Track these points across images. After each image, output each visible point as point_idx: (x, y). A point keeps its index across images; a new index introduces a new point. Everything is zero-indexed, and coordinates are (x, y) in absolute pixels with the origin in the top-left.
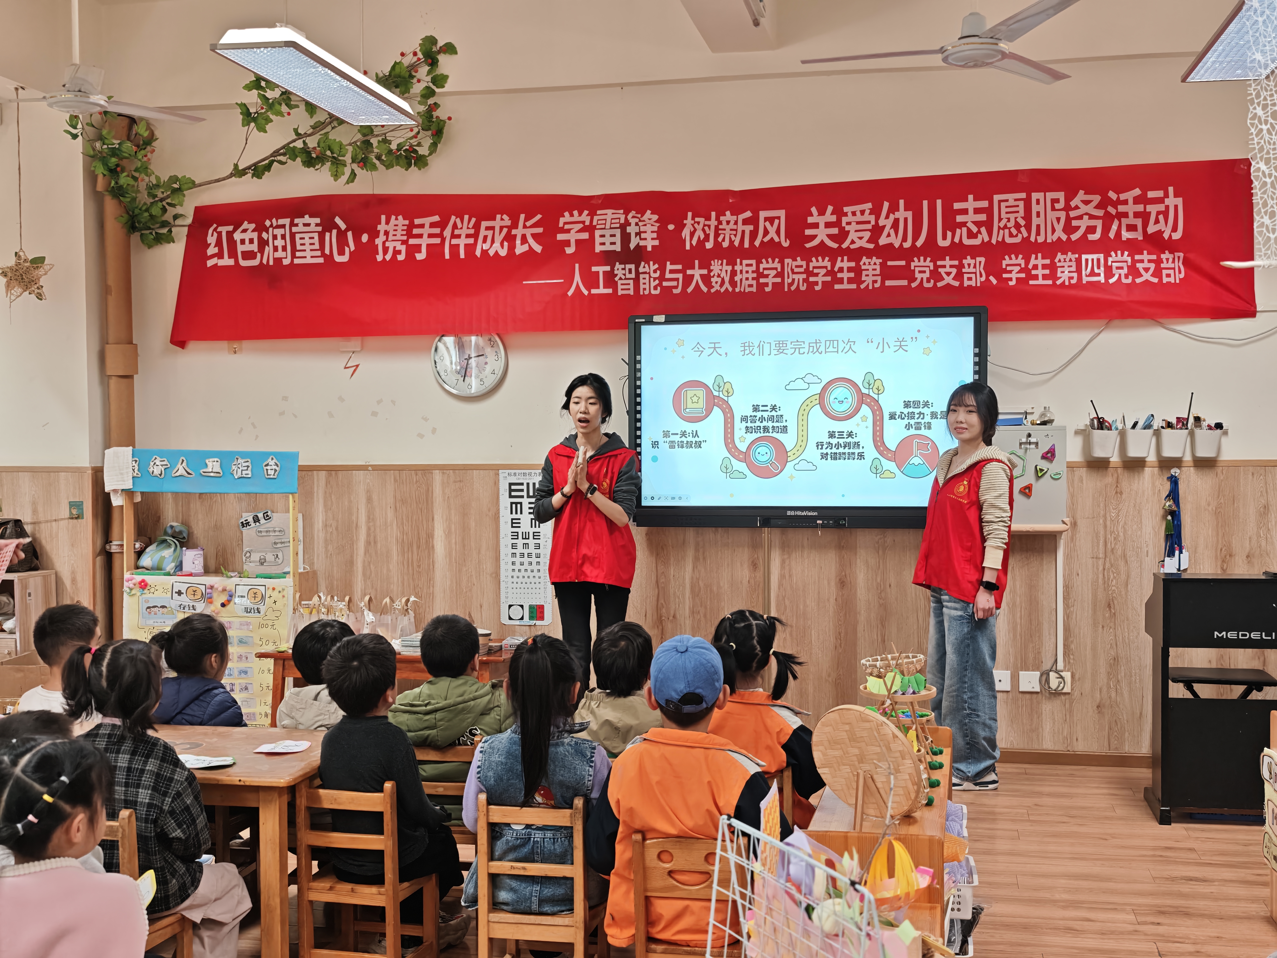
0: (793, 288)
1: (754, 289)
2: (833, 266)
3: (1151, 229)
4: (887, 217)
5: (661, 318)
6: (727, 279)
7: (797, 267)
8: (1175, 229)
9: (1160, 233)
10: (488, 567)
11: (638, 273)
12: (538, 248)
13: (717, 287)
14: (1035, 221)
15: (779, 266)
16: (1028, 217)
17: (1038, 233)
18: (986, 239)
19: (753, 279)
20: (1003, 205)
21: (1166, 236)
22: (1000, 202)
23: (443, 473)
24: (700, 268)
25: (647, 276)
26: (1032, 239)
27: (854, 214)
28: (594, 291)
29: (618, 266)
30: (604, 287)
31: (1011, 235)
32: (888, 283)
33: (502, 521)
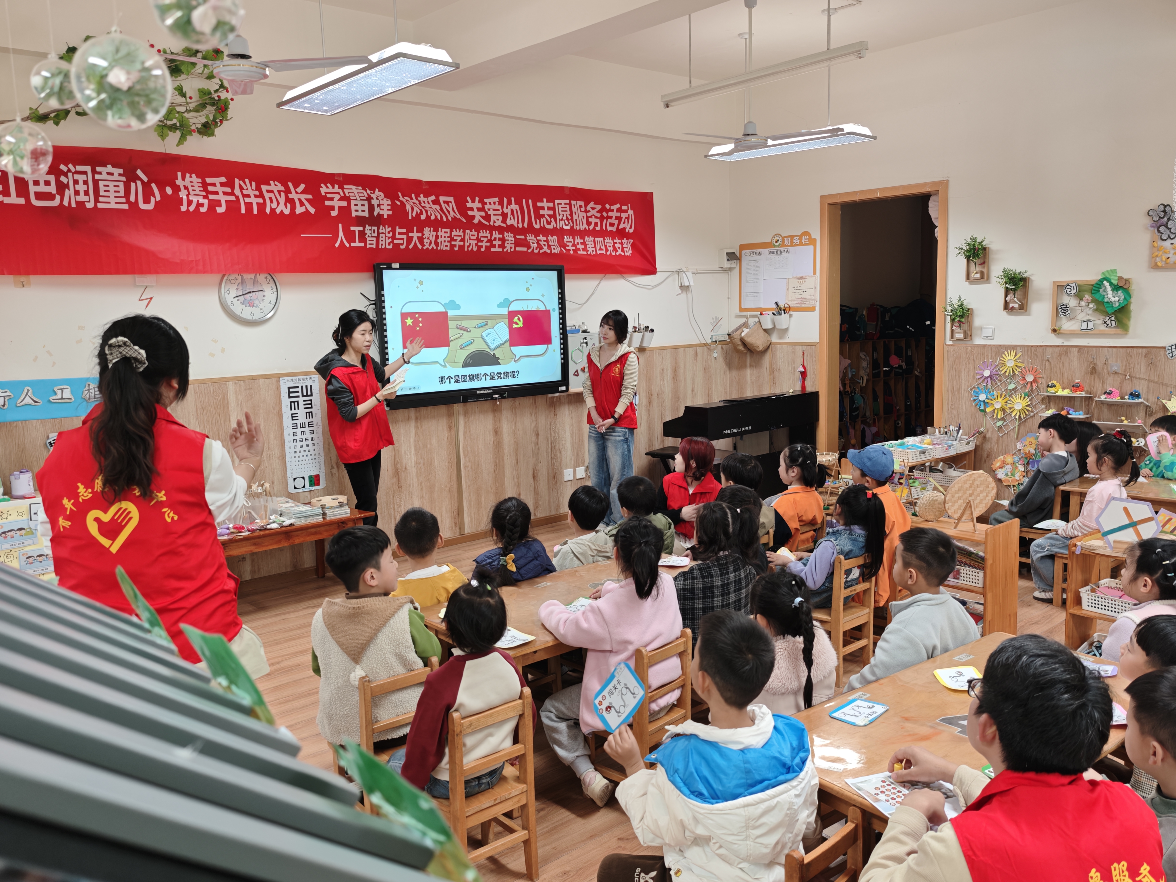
0: (470, 249)
1: (448, 249)
2: (491, 236)
3: (621, 226)
4: (507, 208)
5: (397, 265)
6: (433, 241)
7: (472, 235)
8: (631, 227)
9: (625, 228)
10: (276, 452)
11: (379, 233)
12: (312, 210)
13: (427, 246)
14: (575, 217)
15: (462, 234)
16: (571, 214)
17: (577, 225)
18: (555, 226)
19: (448, 241)
20: (560, 206)
21: (627, 230)
22: (558, 204)
23: (236, 383)
24: (417, 232)
25: (383, 235)
26: (575, 227)
27: (490, 203)
28: (353, 245)
29: (368, 227)
30: (359, 242)
31: (566, 225)
32: (518, 249)
33: (284, 416)
